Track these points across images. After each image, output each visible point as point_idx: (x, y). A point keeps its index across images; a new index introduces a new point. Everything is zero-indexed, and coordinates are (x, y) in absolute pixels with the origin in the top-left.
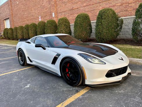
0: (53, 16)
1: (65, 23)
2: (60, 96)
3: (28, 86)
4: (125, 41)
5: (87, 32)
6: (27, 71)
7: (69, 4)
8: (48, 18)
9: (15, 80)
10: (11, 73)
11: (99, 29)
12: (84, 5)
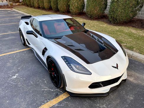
2: (37, 99)
3: (15, 77)
4: (142, 23)
5: (100, 8)
6: (25, 54)
9: (9, 64)
10: (9, 55)
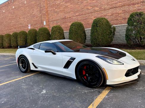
0: (45, 24)
1: (59, 31)
2: (85, 98)
3: (45, 92)
5: (82, 38)
6: (33, 78)
7: (62, 14)
8: (39, 26)
9: (24, 87)
11: (95, 35)
12: (77, 14)
